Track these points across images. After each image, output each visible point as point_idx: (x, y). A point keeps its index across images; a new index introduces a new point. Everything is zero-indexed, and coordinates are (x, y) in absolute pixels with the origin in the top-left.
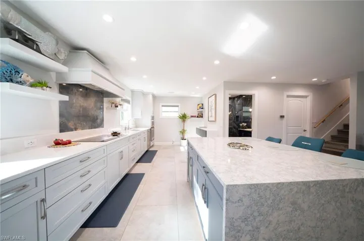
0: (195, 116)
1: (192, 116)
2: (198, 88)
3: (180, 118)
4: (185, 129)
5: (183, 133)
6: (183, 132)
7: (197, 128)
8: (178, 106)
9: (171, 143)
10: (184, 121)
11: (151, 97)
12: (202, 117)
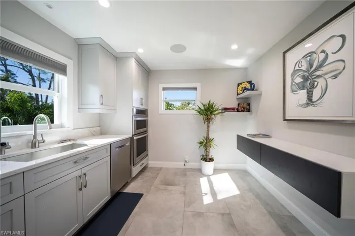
0: (233, 110)
1: (226, 109)
2: (234, 47)
3: (200, 112)
4: (211, 137)
5: (206, 146)
6: (206, 143)
7: (239, 137)
8: (195, 89)
9: (180, 165)
10: (208, 120)
11: (133, 65)
12: (249, 110)
